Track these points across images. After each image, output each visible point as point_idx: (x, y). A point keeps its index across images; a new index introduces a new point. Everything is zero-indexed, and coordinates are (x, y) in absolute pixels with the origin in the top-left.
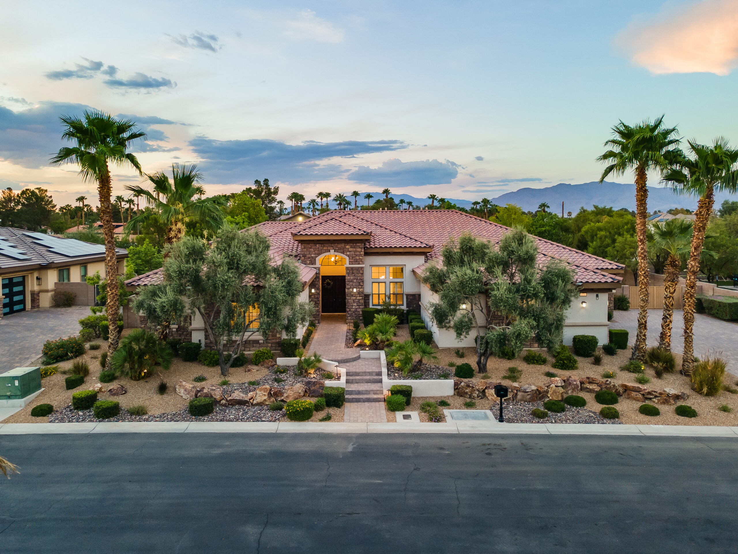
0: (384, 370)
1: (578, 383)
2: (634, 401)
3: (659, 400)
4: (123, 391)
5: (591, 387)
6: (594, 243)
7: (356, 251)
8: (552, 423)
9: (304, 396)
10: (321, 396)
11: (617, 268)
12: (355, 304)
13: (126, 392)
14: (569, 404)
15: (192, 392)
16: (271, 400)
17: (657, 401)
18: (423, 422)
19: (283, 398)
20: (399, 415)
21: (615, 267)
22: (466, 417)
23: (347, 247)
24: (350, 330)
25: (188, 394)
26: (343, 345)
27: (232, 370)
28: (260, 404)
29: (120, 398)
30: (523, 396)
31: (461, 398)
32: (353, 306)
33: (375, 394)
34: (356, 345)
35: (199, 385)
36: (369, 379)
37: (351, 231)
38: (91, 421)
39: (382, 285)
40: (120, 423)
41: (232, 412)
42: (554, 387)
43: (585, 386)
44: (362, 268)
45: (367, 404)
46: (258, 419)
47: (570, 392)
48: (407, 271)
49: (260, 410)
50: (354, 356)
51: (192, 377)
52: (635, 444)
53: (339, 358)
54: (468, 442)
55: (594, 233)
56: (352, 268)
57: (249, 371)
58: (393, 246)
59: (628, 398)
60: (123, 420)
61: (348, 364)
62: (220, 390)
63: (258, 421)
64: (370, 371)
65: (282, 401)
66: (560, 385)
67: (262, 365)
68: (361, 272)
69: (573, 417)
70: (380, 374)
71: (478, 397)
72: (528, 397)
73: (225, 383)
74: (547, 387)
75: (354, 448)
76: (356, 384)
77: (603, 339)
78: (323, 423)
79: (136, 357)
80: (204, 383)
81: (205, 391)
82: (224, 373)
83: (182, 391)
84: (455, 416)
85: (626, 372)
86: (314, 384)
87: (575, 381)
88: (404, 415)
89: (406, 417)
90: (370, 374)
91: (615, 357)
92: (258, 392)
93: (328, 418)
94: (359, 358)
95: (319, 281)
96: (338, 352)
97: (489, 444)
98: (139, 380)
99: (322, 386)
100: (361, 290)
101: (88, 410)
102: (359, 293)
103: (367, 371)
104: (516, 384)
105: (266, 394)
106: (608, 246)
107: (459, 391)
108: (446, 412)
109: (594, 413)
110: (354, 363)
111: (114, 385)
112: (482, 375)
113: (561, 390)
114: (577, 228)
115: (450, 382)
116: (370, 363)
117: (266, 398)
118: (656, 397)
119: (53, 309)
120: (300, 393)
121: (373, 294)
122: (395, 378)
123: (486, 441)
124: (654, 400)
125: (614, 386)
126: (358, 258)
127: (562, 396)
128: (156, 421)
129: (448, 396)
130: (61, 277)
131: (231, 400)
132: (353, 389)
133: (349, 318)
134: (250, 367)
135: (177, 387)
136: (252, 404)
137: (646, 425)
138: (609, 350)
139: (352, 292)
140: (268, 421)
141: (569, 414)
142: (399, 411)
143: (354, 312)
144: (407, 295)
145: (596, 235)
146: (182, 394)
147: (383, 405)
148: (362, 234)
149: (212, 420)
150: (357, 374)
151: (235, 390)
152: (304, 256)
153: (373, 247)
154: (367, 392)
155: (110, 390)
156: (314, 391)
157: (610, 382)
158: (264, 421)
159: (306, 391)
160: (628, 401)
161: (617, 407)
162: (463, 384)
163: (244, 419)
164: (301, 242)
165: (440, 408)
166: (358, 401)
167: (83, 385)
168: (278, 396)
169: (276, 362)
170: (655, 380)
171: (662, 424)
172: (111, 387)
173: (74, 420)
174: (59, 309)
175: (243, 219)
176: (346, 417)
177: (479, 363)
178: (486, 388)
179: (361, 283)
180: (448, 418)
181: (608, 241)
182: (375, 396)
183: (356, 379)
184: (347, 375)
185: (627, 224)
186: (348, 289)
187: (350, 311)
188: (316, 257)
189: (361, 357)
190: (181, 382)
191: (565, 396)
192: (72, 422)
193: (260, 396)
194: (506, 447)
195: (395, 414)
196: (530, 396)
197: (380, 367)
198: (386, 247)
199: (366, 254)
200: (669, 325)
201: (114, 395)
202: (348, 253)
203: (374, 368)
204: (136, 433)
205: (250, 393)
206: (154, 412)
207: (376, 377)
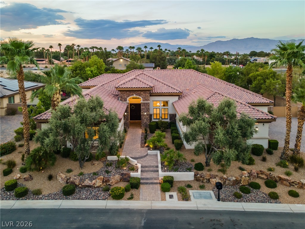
0: (160, 166)
1: (256, 174)
2: (285, 186)
3: (298, 186)
4: (31, 178)
5: (262, 177)
6: (255, 82)
7: (146, 95)
8: (245, 202)
9: (120, 181)
10: (128, 181)
11: (270, 103)
12: (146, 120)
13: (32, 179)
14: (252, 187)
15: (65, 180)
16: (104, 184)
17: (297, 187)
18: (179, 201)
19: (109, 183)
20: (167, 194)
21: (269, 102)
22: (201, 197)
23: (142, 93)
24: (143, 133)
25: (63, 181)
26: (140, 145)
27: (86, 164)
28: (98, 187)
29: (29, 182)
30: (229, 183)
31: (198, 182)
32: (144, 120)
33: (155, 179)
34: (146, 146)
35: (68, 175)
36: (152, 170)
37: (144, 86)
38: (13, 199)
39: (158, 110)
40: (28, 201)
41: (84, 193)
42: (244, 178)
43: (259, 176)
44: (148, 103)
45: (151, 186)
46: (97, 198)
47: (252, 179)
48: (170, 103)
49: (98, 191)
50: (145, 154)
51: (66, 170)
52: (290, 220)
53: (138, 155)
54: (203, 218)
55: (255, 77)
56: (144, 103)
57: (94, 164)
58: (163, 92)
59: (282, 184)
60: (29, 199)
61: (142, 160)
62: (79, 179)
63: (97, 199)
64: (153, 165)
65: (109, 184)
66: (247, 176)
67: (100, 161)
68: (148, 105)
69: (255, 198)
70: (157, 167)
71: (206, 182)
72: (231, 183)
73: (81, 174)
74: (241, 177)
75: (145, 223)
76: (146, 173)
77: (266, 146)
78: (129, 201)
79: (37, 162)
80: (71, 173)
81: (71, 180)
82: (81, 166)
83: (60, 179)
84: (195, 196)
85: (279, 167)
86: (125, 174)
87: (254, 173)
88: (170, 195)
89: (171, 197)
90: (153, 167)
91: (272, 155)
92: (97, 180)
93: (131, 198)
94: (147, 155)
95: (128, 109)
96: (137, 151)
97: (214, 220)
98: (39, 171)
99: (129, 177)
100: (148, 113)
101: (12, 191)
102: (147, 114)
103: (151, 165)
104: (225, 176)
105: (101, 181)
106: (262, 84)
107: (197, 179)
108: (191, 192)
109: (266, 194)
110: (145, 159)
111: (26, 175)
112: (208, 168)
113: (248, 178)
114: (247, 73)
115: (192, 174)
116: (153, 159)
117: (101, 184)
118: (296, 184)
119: (6, 116)
120: (118, 180)
121: (154, 114)
122: (165, 171)
123: (213, 217)
124: (295, 186)
125: (274, 177)
126: (147, 98)
127: (248, 182)
128: (46, 199)
129: (191, 181)
130: (10, 101)
131: (84, 185)
132: (145, 177)
133: (143, 126)
134: (94, 162)
135: (58, 176)
136: (94, 187)
137: (293, 204)
138: (269, 152)
139: (144, 114)
140: (101, 199)
141: (253, 194)
142: (167, 192)
143: (145, 123)
144: (170, 115)
145: (256, 78)
146: (60, 181)
147: (158, 187)
148: (149, 87)
149: (74, 199)
150: (146, 167)
151: (86, 178)
152: (121, 97)
153: (154, 92)
154: (151, 179)
155: (24, 178)
156: (125, 179)
157: (272, 174)
158: (100, 199)
159: (121, 179)
160: (281, 186)
161: (276, 190)
162: (198, 175)
163: (90, 198)
164: (120, 91)
165: (187, 189)
166: (147, 183)
167: (12, 174)
168: (107, 182)
169: (107, 158)
170: (294, 173)
171: (301, 204)
172: (25, 177)
173: (5, 199)
174: (9, 116)
175: (95, 68)
176: (141, 197)
177: (206, 163)
178: (210, 178)
179: (148, 110)
180: (192, 198)
181: (262, 81)
182: (155, 181)
183: (146, 170)
184: (141, 167)
185: (271, 73)
186: (142, 113)
187: (143, 123)
188: (127, 98)
189: (148, 154)
190: (60, 173)
191: (250, 181)
192: (4, 200)
193: (98, 182)
194: (223, 222)
195: (165, 194)
196: (232, 183)
197: (157, 162)
198: (160, 93)
199: (150, 96)
200: (300, 141)
201: (26, 181)
202: (142, 96)
203: (154, 162)
204: (34, 209)
205: (94, 181)
206: (45, 192)
207: (155, 169)
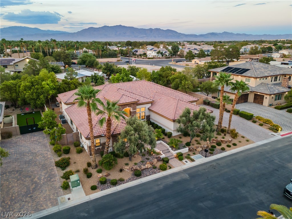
2: (225, 144)
5: (214, 142)
10: (161, 161)
13: (110, 174)
18: (191, 162)
19: (154, 164)
21: (197, 99)
22: (198, 158)
25: (129, 170)
29: (111, 177)
39: (139, 114)
41: (146, 173)
42: (209, 144)
44: (136, 111)
48: (146, 109)
51: (124, 164)
56: (133, 111)
62: (138, 167)
63: (156, 173)
69: (217, 152)
70: (168, 149)
71: (195, 151)
73: (136, 164)
75: (188, 175)
76: (166, 154)
78: (171, 169)
80: (130, 165)
81: (134, 168)
82: (131, 160)
85: (218, 135)
89: (186, 162)
99: (161, 158)
101: (107, 184)
104: (202, 146)
107: (190, 150)
108: (192, 157)
109: (220, 149)
112: (192, 144)
116: (161, 146)
122: (175, 150)
124: (228, 143)
126: (135, 108)
127: (211, 146)
128: (130, 181)
131: (143, 169)
136: (148, 168)
144: (146, 116)
147: (176, 159)
148: (137, 101)
151: (141, 165)
154: (170, 156)
157: (218, 140)
159: (157, 160)
161: (223, 146)
163: (151, 174)
165: (189, 156)
170: (225, 137)
172: (104, 174)
176: (173, 166)
180: (195, 159)
182: (173, 157)
192: (108, 189)
193: (149, 165)
195: (183, 162)
198: (142, 103)
201: (107, 176)
202: (132, 107)
203: (165, 148)
205: (146, 165)
206: (126, 178)
207: (168, 151)
